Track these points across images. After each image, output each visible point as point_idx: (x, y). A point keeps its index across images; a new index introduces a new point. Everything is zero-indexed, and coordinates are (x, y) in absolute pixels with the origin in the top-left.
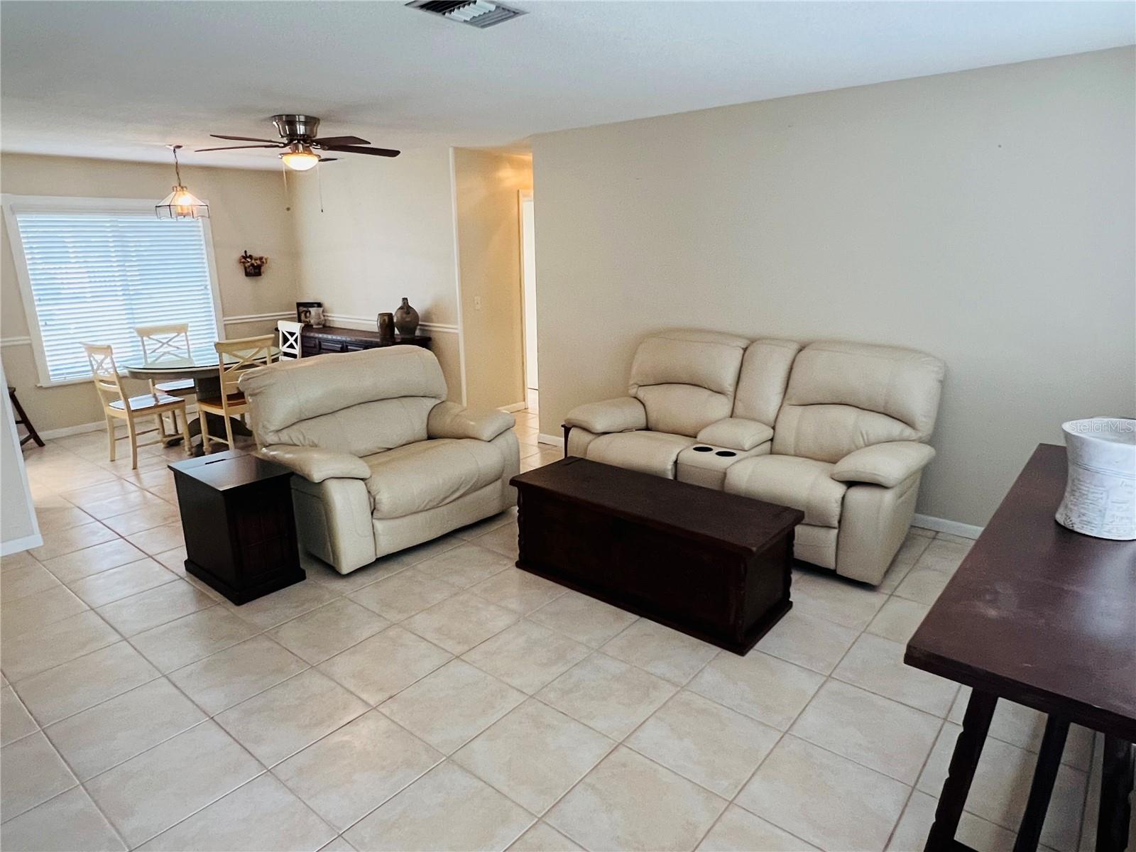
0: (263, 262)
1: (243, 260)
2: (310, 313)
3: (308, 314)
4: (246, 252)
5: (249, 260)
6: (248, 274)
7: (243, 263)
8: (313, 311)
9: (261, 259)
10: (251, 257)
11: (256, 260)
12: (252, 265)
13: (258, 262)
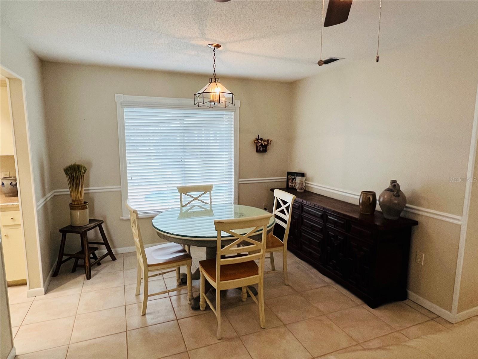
0: (269, 143)
1: (256, 141)
2: (295, 180)
3: (294, 181)
4: (259, 136)
5: (260, 141)
6: (258, 151)
7: (256, 143)
8: (298, 179)
9: (268, 141)
10: (261, 139)
11: (265, 141)
12: (262, 144)
13: (266, 143)
